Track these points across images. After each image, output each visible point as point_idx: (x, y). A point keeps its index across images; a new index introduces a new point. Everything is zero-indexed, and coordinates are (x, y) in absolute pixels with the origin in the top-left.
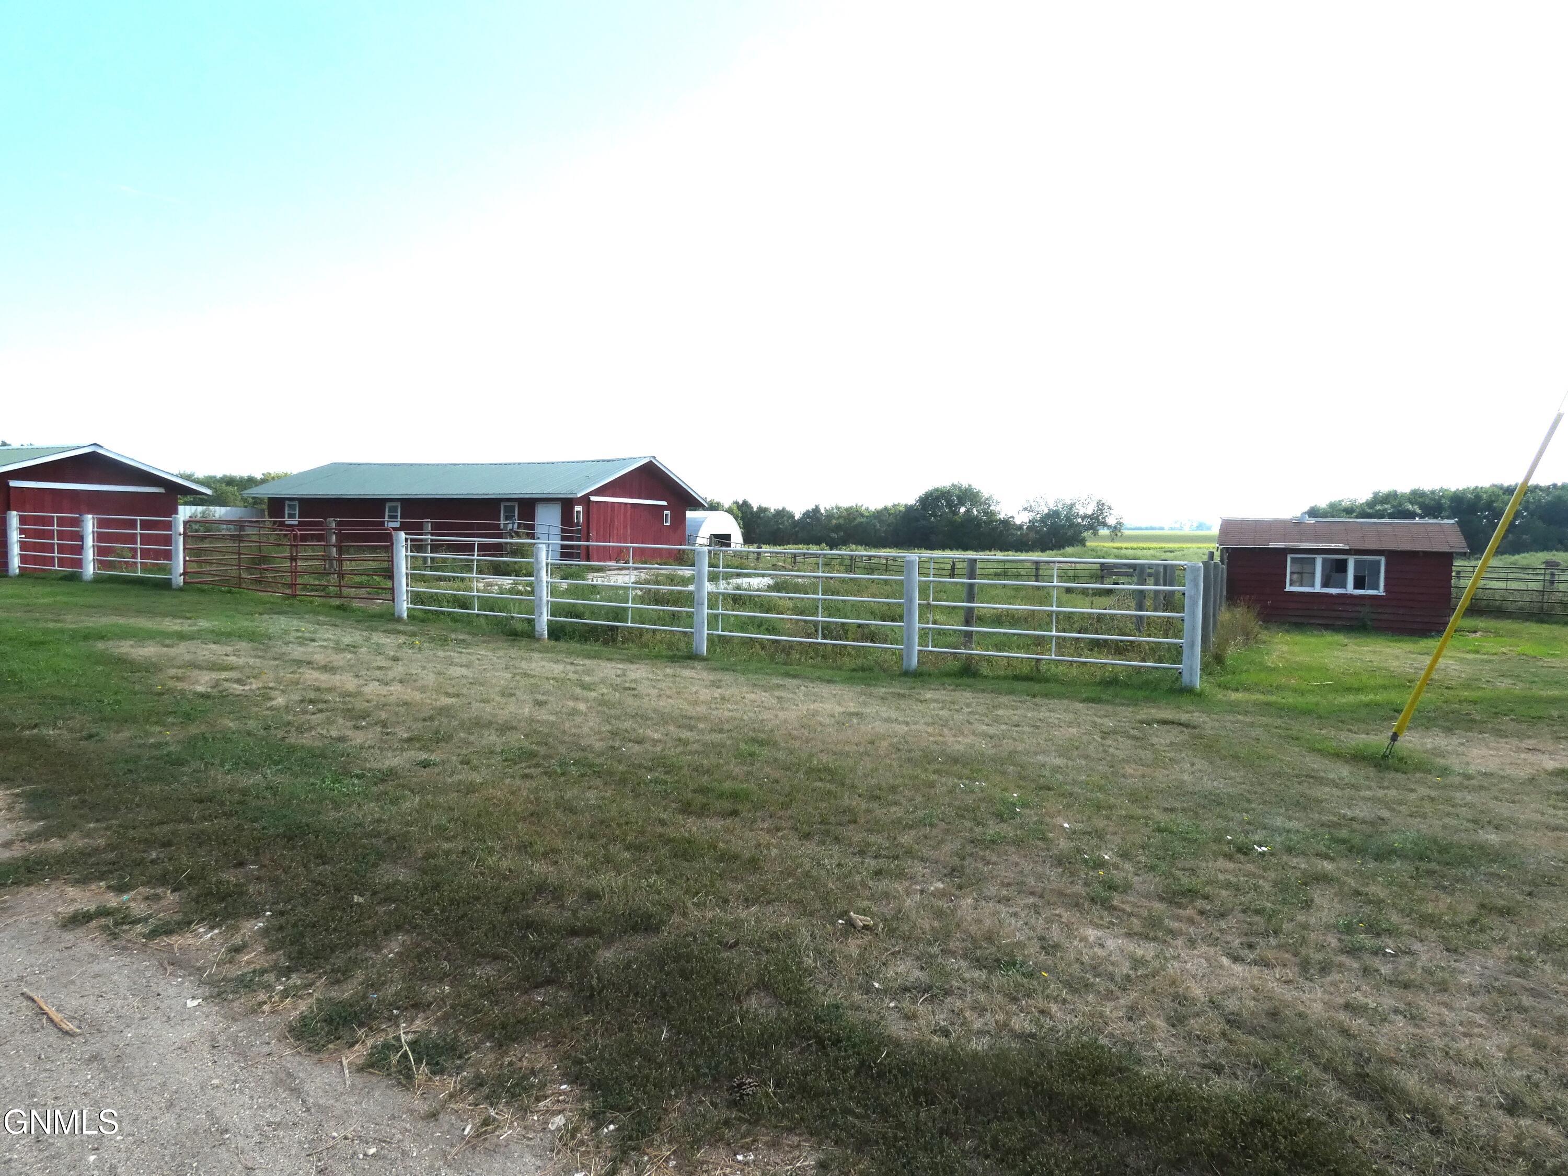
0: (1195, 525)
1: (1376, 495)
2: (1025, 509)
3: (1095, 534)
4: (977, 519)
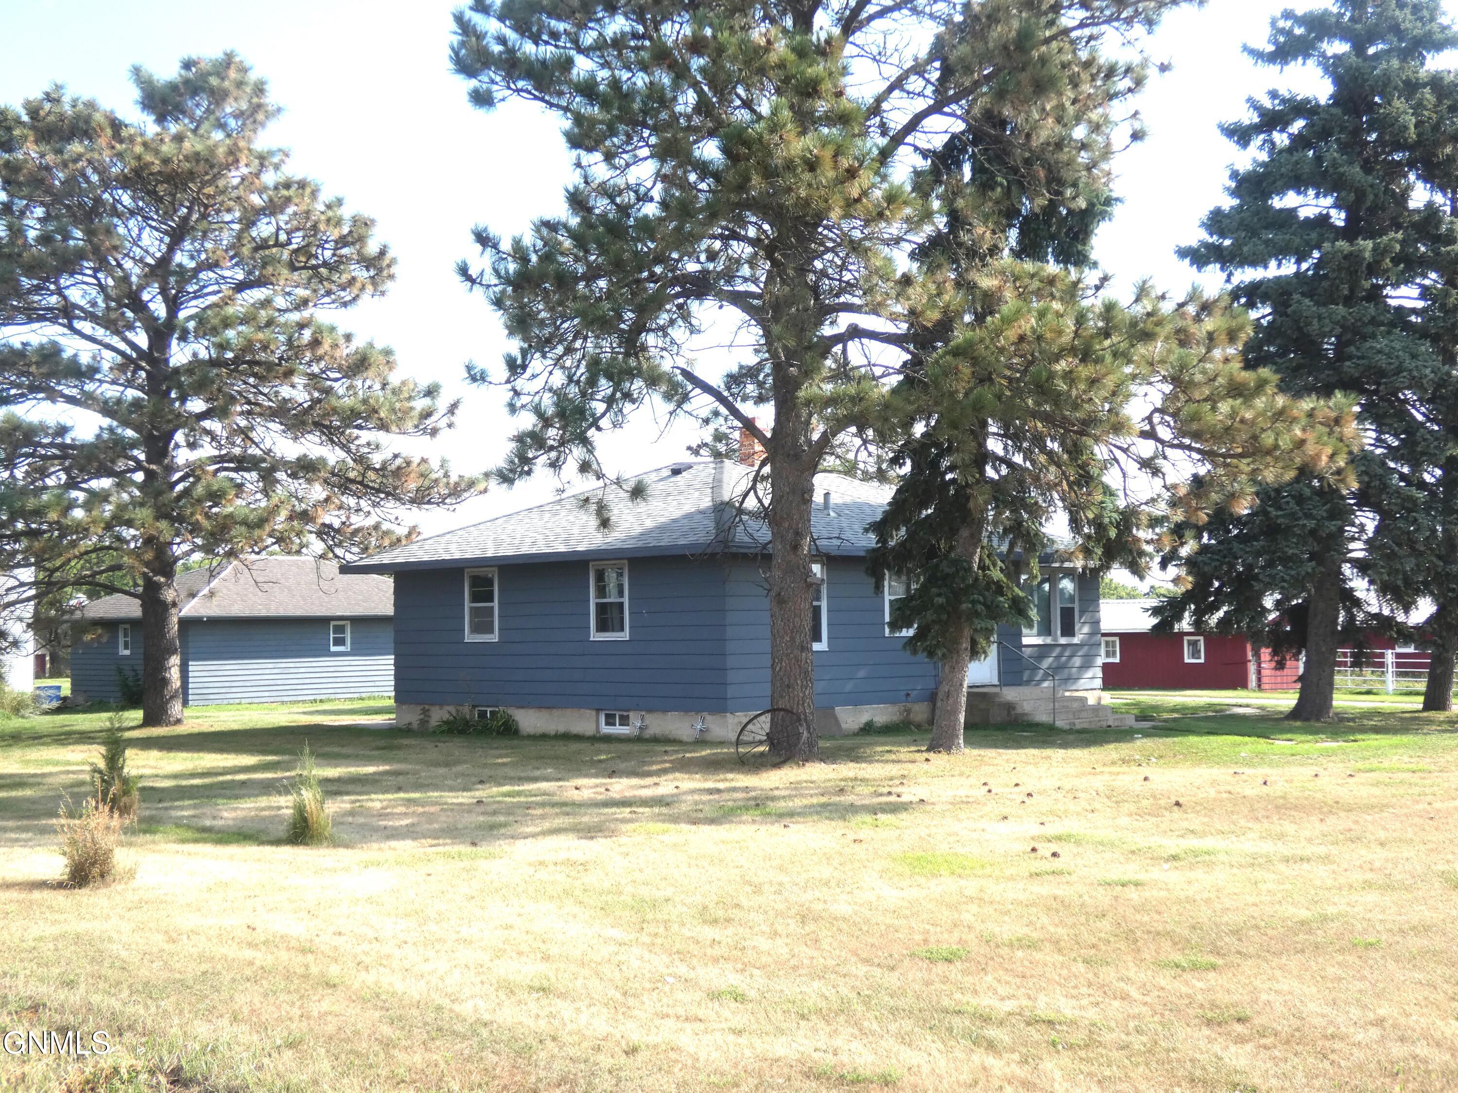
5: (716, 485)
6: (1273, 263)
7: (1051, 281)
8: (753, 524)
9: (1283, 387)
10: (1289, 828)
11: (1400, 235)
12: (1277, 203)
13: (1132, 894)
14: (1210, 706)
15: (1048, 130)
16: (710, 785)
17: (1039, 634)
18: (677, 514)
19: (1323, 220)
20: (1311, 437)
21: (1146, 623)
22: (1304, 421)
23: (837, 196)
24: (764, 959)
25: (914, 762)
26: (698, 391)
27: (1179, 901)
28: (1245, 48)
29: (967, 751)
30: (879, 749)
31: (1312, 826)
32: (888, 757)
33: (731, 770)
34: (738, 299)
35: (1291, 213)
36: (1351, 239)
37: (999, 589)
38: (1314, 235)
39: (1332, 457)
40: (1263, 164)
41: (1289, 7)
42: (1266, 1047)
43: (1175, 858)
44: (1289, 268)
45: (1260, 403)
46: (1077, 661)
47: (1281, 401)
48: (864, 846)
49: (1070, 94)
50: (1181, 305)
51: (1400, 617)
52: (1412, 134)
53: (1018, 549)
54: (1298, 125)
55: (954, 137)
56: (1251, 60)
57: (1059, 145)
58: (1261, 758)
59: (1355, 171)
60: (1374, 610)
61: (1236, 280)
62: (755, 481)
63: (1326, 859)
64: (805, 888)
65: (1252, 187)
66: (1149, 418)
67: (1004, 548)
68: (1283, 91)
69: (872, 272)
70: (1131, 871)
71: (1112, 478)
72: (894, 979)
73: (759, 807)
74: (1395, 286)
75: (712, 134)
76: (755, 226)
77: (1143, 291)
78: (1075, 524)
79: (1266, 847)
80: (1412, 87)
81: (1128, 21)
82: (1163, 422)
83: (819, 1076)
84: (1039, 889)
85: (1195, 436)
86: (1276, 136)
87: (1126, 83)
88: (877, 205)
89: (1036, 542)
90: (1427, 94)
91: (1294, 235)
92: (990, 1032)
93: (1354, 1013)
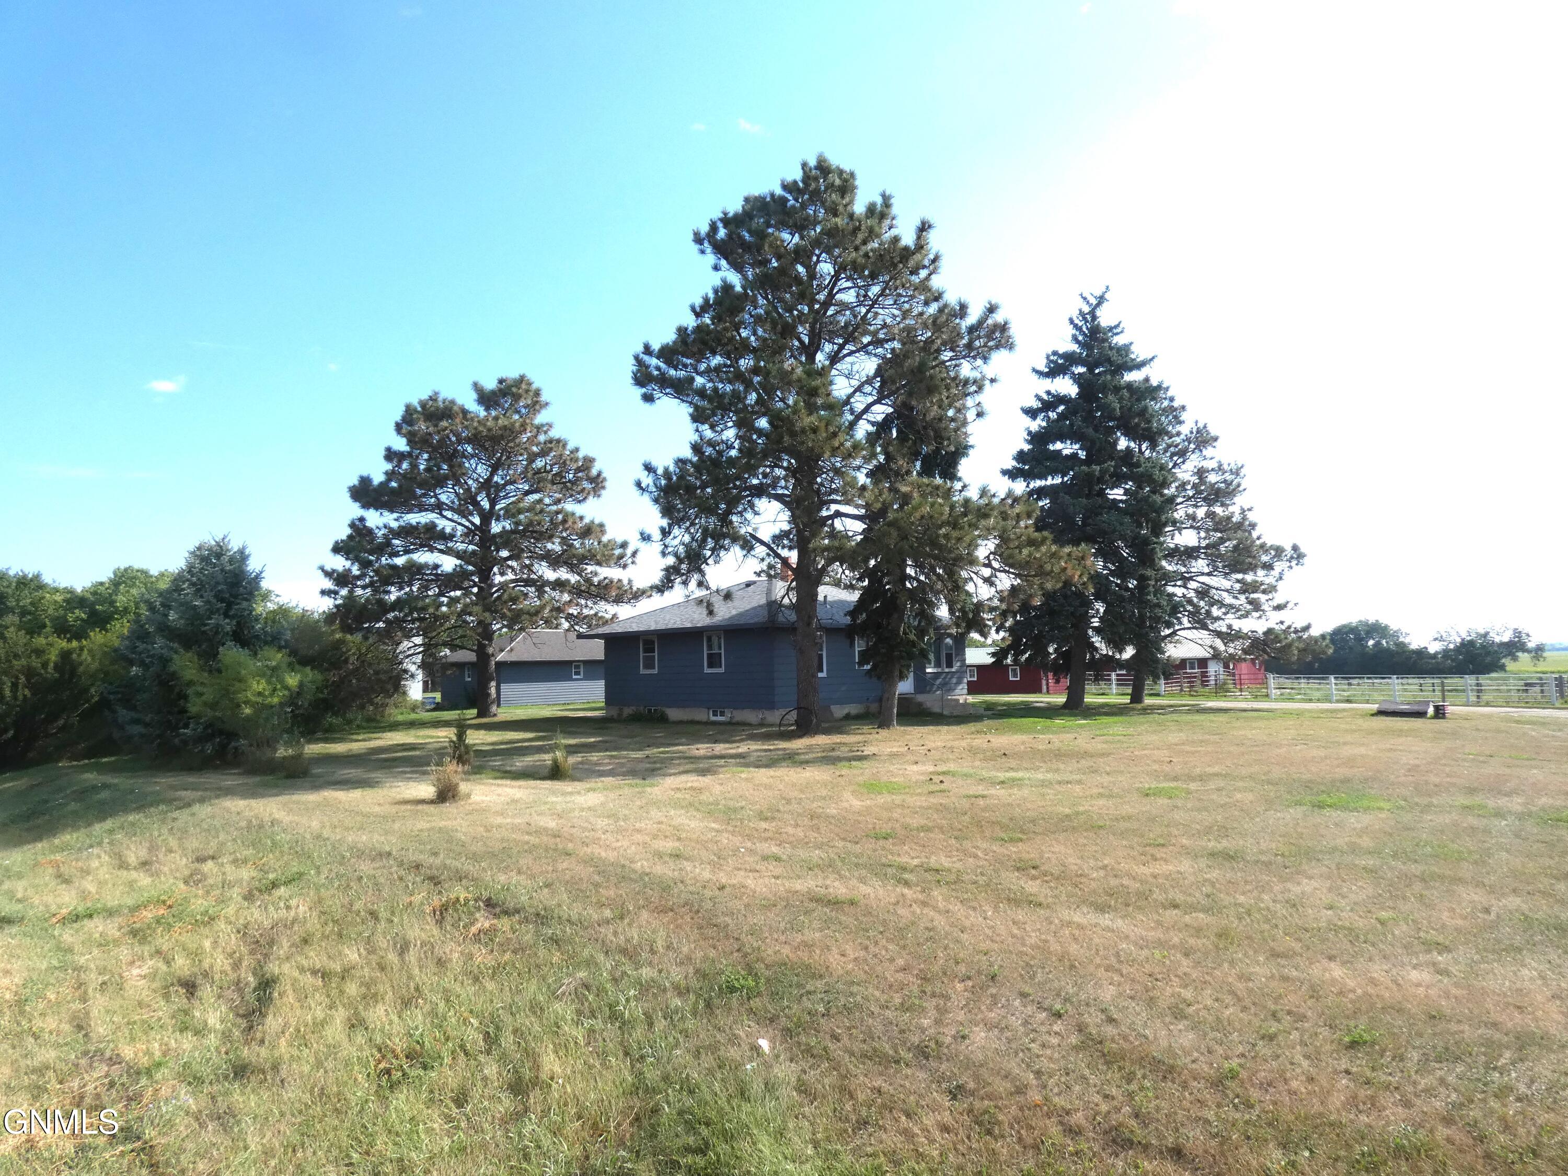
2: (1436, 639)
3: (1515, 659)
4: (1387, 650)
5: (769, 592)
6: (1050, 478)
7: (937, 488)
8: (787, 612)
9: (1055, 541)
10: (1062, 766)
11: (1113, 463)
12: (1051, 447)
13: (981, 802)
14: (1022, 702)
15: (934, 412)
16: (765, 747)
17: (935, 667)
18: (748, 607)
19: (1074, 456)
20: (1069, 566)
21: (989, 661)
22: (1066, 558)
23: (828, 446)
24: (791, 839)
25: (871, 734)
26: (758, 544)
27: (1004, 805)
28: (1034, 370)
29: (898, 728)
31: (1073, 765)
33: (777, 739)
34: (779, 498)
35: (1059, 452)
36: (1089, 465)
37: (914, 644)
38: (1070, 463)
39: (1080, 576)
40: (1044, 428)
41: (1056, 349)
42: (1047, 882)
43: (1003, 782)
44: (1058, 480)
45: (1044, 549)
46: (954, 680)
47: (1054, 548)
48: (844, 778)
49: (945, 394)
50: (1003, 500)
51: (1118, 656)
52: (1118, 412)
53: (923, 624)
54: (1062, 408)
55: (887, 415)
56: (1037, 377)
57: (940, 420)
58: (1049, 730)
59: (1090, 431)
60: (1105, 652)
61: (1031, 486)
62: (788, 590)
63: (1079, 782)
64: (813, 802)
65: (1038, 439)
66: (988, 557)
67: (916, 623)
68: (1053, 391)
69: (846, 484)
70: (980, 789)
71: (970, 587)
72: (858, 848)
73: (791, 758)
74: (1112, 489)
75: (764, 415)
76: (787, 461)
77: (984, 492)
78: (951, 611)
79: (1049, 776)
80: (1117, 389)
81: (974, 358)
82: (995, 559)
83: (818, 900)
84: (933, 800)
85: (1011, 566)
86: (1050, 414)
87: (974, 388)
88: (848, 450)
89: (932, 620)
90: (1125, 393)
91: (1060, 463)
92: (906, 876)
93: (1092, 863)
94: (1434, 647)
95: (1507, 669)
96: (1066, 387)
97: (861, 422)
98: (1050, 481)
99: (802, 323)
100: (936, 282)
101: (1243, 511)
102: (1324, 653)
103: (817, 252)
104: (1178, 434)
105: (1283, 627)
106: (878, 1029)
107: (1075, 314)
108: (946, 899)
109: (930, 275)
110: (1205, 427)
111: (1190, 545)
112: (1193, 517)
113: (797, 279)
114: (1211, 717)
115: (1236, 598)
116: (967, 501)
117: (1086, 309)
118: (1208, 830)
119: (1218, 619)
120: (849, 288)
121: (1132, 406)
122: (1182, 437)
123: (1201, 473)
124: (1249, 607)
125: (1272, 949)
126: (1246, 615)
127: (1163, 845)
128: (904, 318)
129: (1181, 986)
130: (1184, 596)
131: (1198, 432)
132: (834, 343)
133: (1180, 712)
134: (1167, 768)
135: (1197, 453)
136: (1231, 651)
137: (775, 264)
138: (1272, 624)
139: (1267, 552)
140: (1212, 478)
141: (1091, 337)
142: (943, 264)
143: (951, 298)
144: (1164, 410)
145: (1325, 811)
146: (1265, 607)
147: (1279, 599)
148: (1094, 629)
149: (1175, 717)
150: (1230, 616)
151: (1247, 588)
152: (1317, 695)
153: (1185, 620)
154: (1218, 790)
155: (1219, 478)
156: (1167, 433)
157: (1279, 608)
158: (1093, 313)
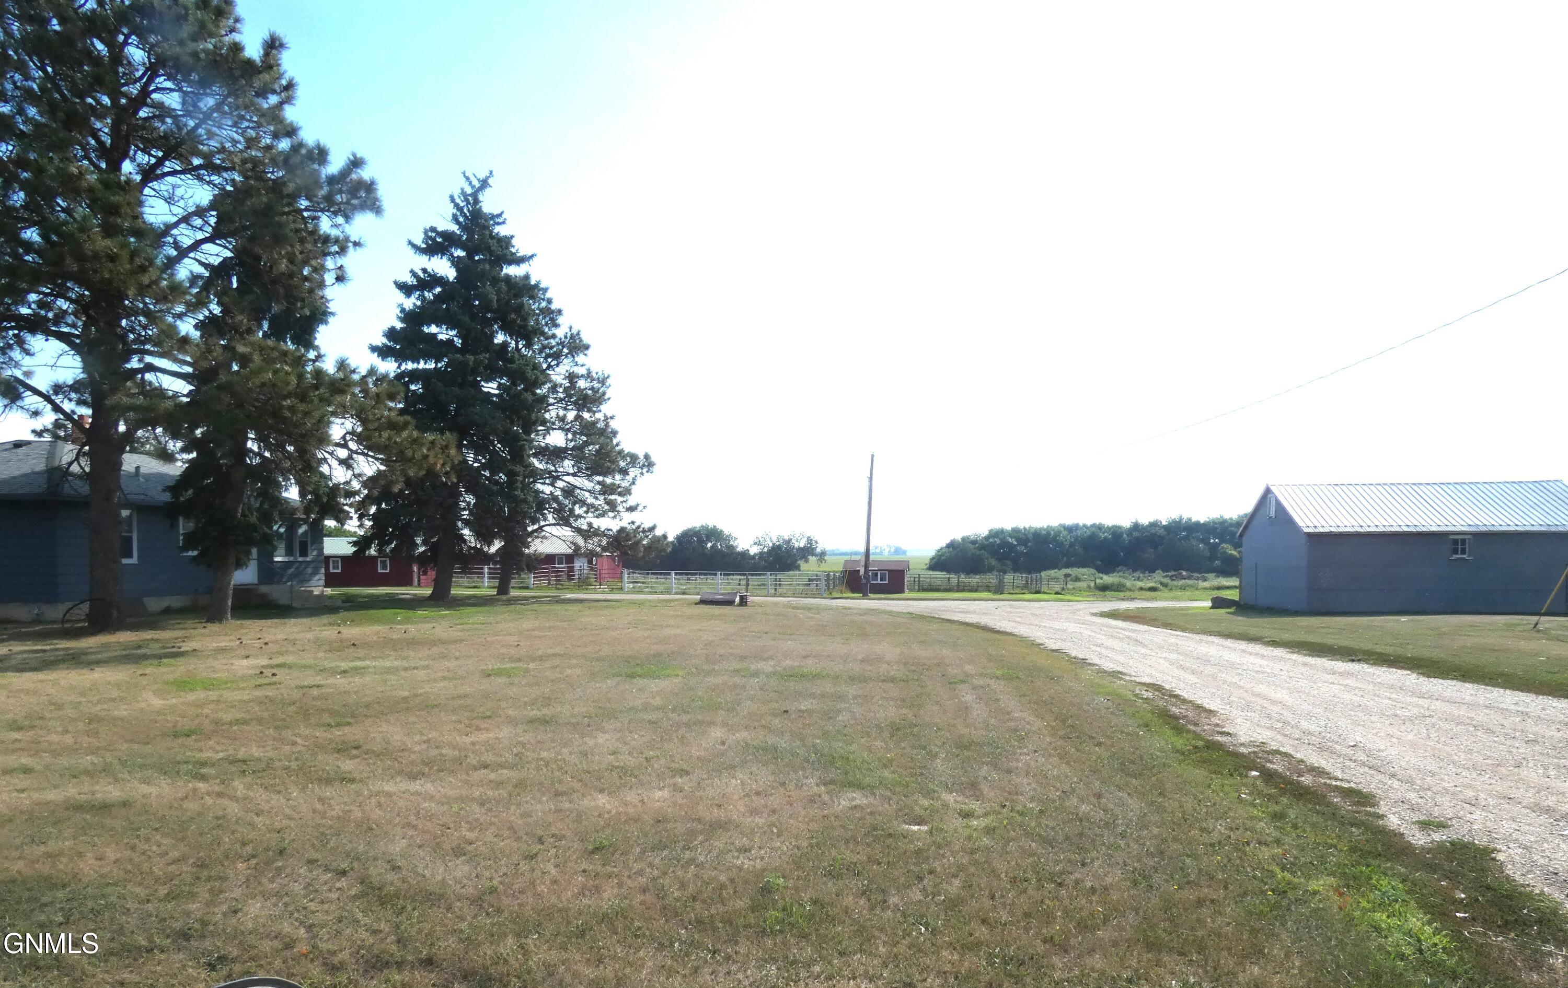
0: (892, 550)
1: (990, 531)
2: (755, 544)
3: (807, 561)
4: (721, 551)
5: (51, 455)
6: (422, 362)
7: (285, 353)
8: (79, 483)
9: (417, 427)
10: (412, 654)
11: (487, 356)
12: (426, 329)
13: (315, 692)
14: (387, 594)
15: (283, 265)
16: (39, 647)
17: (286, 555)
18: (16, 473)
19: (450, 342)
20: (431, 454)
21: (349, 550)
22: (428, 445)
23: (133, 281)
24: (53, 747)
25: (195, 629)
26: (29, 393)
27: (340, 693)
28: (410, 243)
29: (233, 621)
30: (172, 622)
31: (425, 652)
32: (178, 626)
33: (55, 638)
34: (61, 337)
35: (434, 336)
36: (463, 354)
37: (254, 528)
38: (444, 349)
39: (443, 465)
40: (419, 307)
41: (434, 225)
42: (365, 759)
43: (345, 672)
44: (431, 365)
45: (405, 434)
46: (310, 571)
47: (415, 434)
48: (147, 677)
49: (298, 247)
50: (364, 377)
51: (486, 549)
52: (495, 305)
53: (266, 506)
54: (438, 290)
55: (225, 259)
56: (413, 251)
57: (291, 276)
58: (407, 621)
59: (466, 319)
60: (473, 545)
61: (403, 367)
62: (78, 455)
63: (427, 667)
64: (96, 705)
65: (412, 318)
66: (344, 437)
67: (258, 505)
68: (429, 270)
69: (162, 332)
70: (318, 680)
71: (325, 469)
72: (148, 749)
73: (76, 660)
74: (487, 382)
75: (33, 224)
76: (76, 290)
77: (342, 365)
78: (302, 494)
79: (396, 663)
80: (496, 280)
81: (335, 214)
82: (352, 440)
83: (79, 807)
84: (258, 693)
85: (369, 449)
86: (426, 294)
87: (335, 248)
88: (162, 290)
89: (279, 503)
90: (503, 286)
91: (435, 348)
92: (204, 771)
93: (417, 738)
94: (754, 550)
95: (802, 568)
96: (443, 267)
97: (186, 260)
98: (422, 365)
99: (101, 117)
100: (291, 114)
101: (606, 418)
102: (664, 550)
103: (125, 31)
104: (554, 336)
105: (634, 527)
106: (132, 921)
107: (457, 194)
108: (249, 787)
109: (282, 103)
110: (578, 334)
111: (558, 445)
112: (562, 419)
113: (96, 60)
114: (568, 607)
115: (597, 498)
116: (319, 373)
117: (469, 190)
118: (533, 703)
119: (580, 516)
120: (171, 90)
121: (510, 300)
122: (557, 340)
123: (572, 377)
124: (606, 507)
125: (557, 791)
126: (603, 515)
127: (490, 717)
128: (248, 148)
129: (468, 830)
130: (552, 493)
131: (571, 338)
132: (150, 155)
133: (542, 602)
134: (513, 651)
135: (570, 359)
136: (590, 547)
137: (55, 25)
138: (624, 524)
139: (624, 458)
140: (582, 384)
141: (471, 220)
142: (301, 92)
143: (309, 136)
144: (541, 310)
145: (635, 681)
146: (620, 508)
147: (632, 501)
148: (463, 520)
149: (535, 606)
150: (590, 515)
151: (608, 490)
152: (661, 588)
153: (550, 517)
154: (554, 667)
155: (588, 385)
156: (543, 333)
157: (631, 509)
158: (475, 195)
